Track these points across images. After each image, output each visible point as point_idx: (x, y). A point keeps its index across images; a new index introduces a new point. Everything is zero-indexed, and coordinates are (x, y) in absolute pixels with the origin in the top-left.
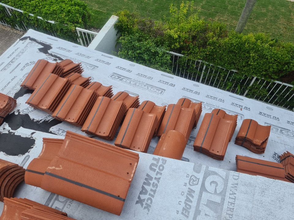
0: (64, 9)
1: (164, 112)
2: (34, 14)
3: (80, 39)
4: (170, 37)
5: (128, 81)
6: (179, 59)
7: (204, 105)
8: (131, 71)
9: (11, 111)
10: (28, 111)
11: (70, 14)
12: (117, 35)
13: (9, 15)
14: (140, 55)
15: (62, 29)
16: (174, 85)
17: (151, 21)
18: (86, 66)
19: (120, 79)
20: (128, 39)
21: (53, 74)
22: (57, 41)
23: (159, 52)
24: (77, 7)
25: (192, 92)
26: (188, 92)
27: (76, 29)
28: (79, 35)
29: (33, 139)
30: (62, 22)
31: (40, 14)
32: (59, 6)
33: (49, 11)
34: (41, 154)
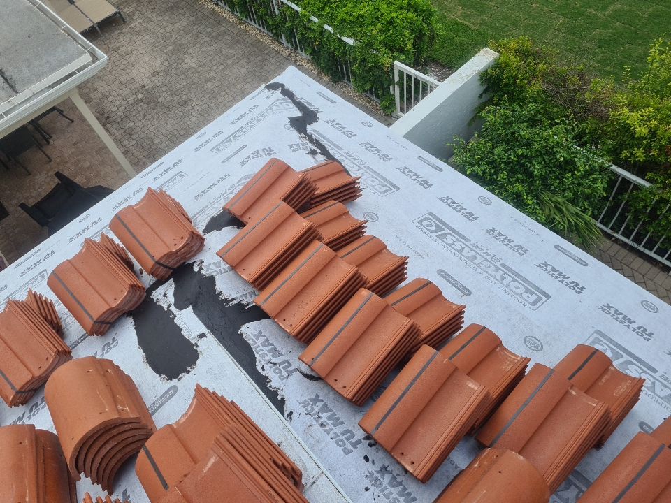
0: (382, 14)
1: (520, 376)
2: (318, 18)
3: (397, 87)
4: (626, 129)
5: (458, 246)
6: (632, 192)
7: (653, 380)
8: (476, 218)
9: (190, 258)
10: (217, 270)
11: (390, 27)
12: (481, 96)
13: (274, 12)
14: (524, 161)
15: (364, 60)
16: (582, 288)
17: (582, 77)
18: (373, 182)
19: (439, 233)
20: (505, 114)
21: (284, 204)
22: (335, 102)
23: (578, 164)
24: (410, 15)
25: (628, 326)
26: (617, 323)
27: (392, 65)
28: (397, 79)
29: (197, 351)
30: (369, 45)
31: (331, 19)
32: (373, 7)
33: (351, 15)
34: (183, 420)
